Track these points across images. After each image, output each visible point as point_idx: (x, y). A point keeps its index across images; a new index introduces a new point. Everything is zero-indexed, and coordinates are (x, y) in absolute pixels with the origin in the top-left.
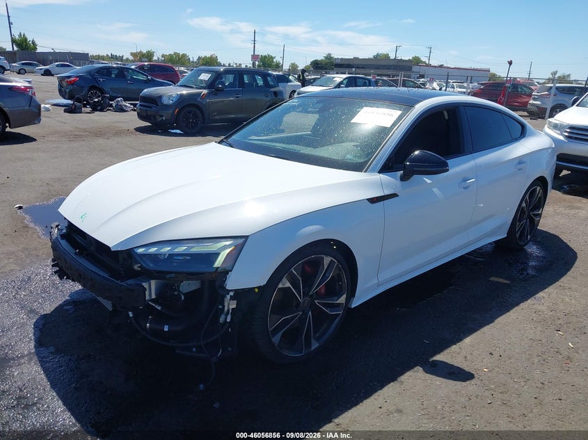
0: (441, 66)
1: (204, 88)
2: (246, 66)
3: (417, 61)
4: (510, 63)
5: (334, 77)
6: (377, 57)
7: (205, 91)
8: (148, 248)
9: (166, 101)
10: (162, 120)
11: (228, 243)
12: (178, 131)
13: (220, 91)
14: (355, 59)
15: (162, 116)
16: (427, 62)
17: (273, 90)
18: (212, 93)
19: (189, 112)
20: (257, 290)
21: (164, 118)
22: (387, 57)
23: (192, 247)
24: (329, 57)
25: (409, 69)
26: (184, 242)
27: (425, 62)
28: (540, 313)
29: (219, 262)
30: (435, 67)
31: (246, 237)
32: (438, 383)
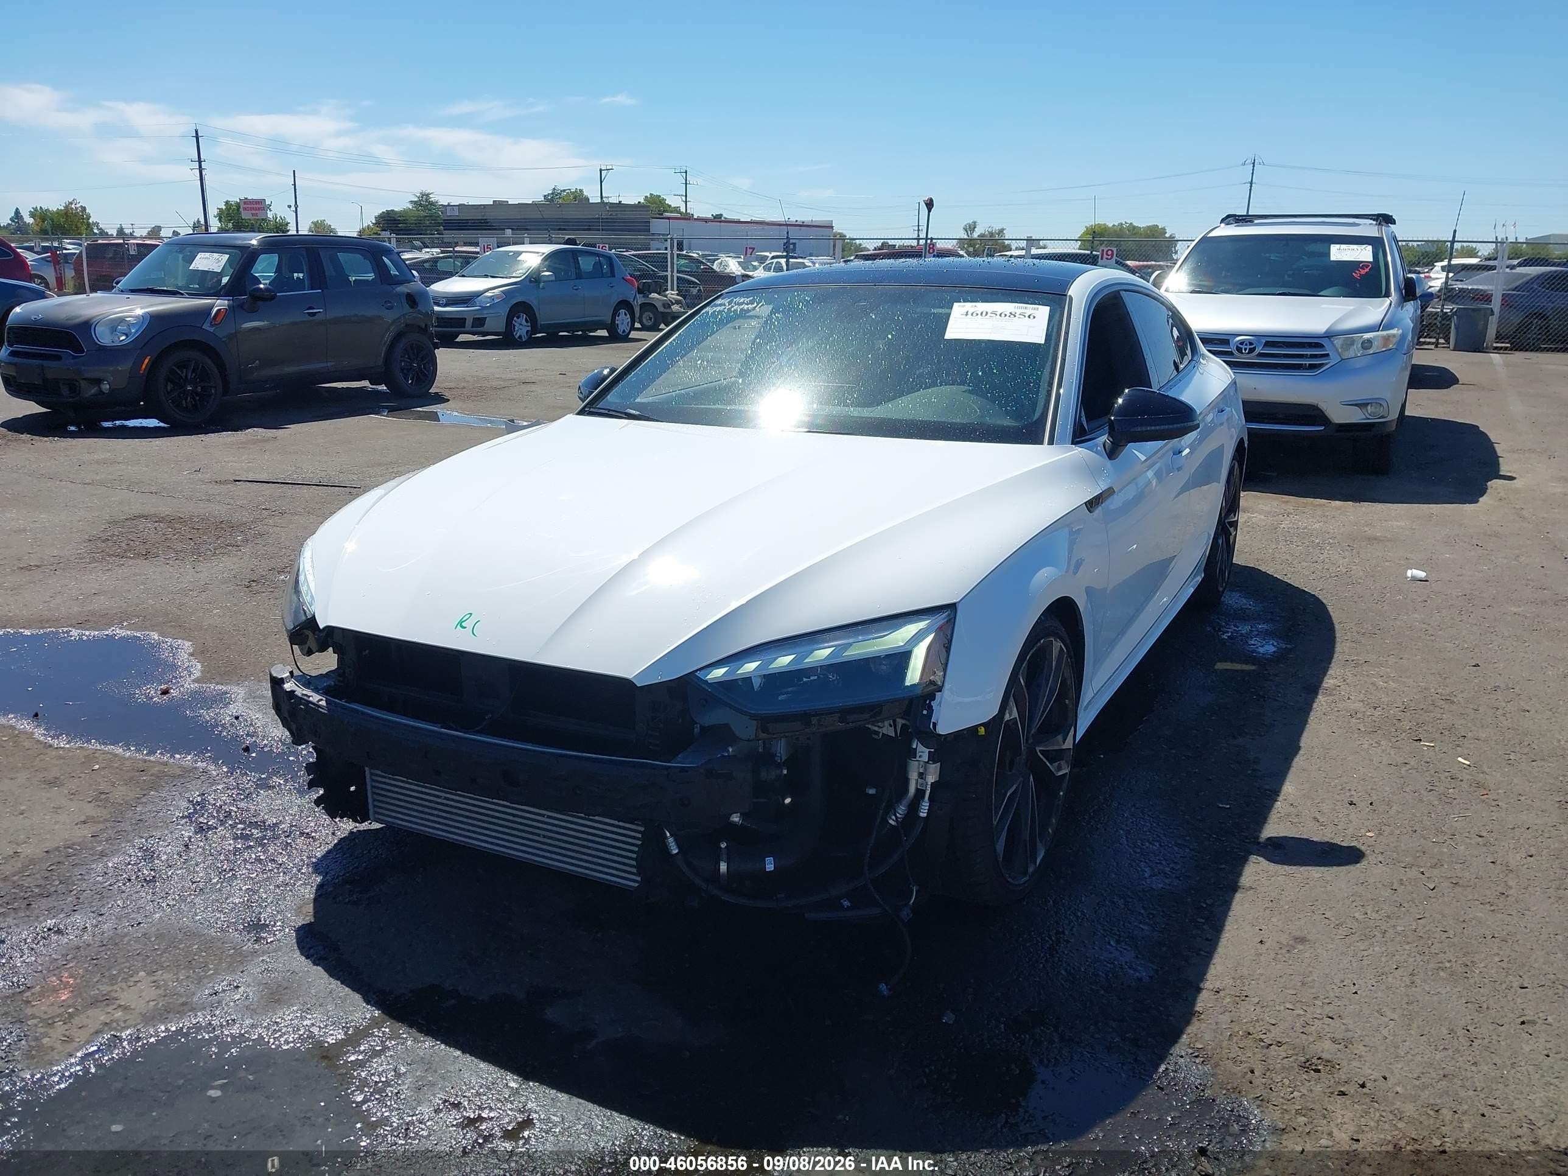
0: (718, 218)
1: (217, 294)
2: (175, 233)
3: (655, 207)
4: (930, 204)
5: (520, 253)
6: (553, 198)
7: (220, 304)
8: (734, 665)
9: (104, 338)
10: (101, 392)
11: (922, 625)
12: (153, 423)
13: (264, 299)
14: (499, 205)
15: (98, 381)
16: (683, 210)
17: (402, 289)
18: (241, 306)
19: (183, 365)
20: (982, 731)
21: (105, 387)
22: (579, 198)
23: (848, 646)
24: (424, 203)
25: (645, 228)
26: (827, 636)
27: (677, 210)
28: (1359, 715)
29: (914, 674)
30: (706, 220)
31: (952, 607)
32: (1317, 875)
